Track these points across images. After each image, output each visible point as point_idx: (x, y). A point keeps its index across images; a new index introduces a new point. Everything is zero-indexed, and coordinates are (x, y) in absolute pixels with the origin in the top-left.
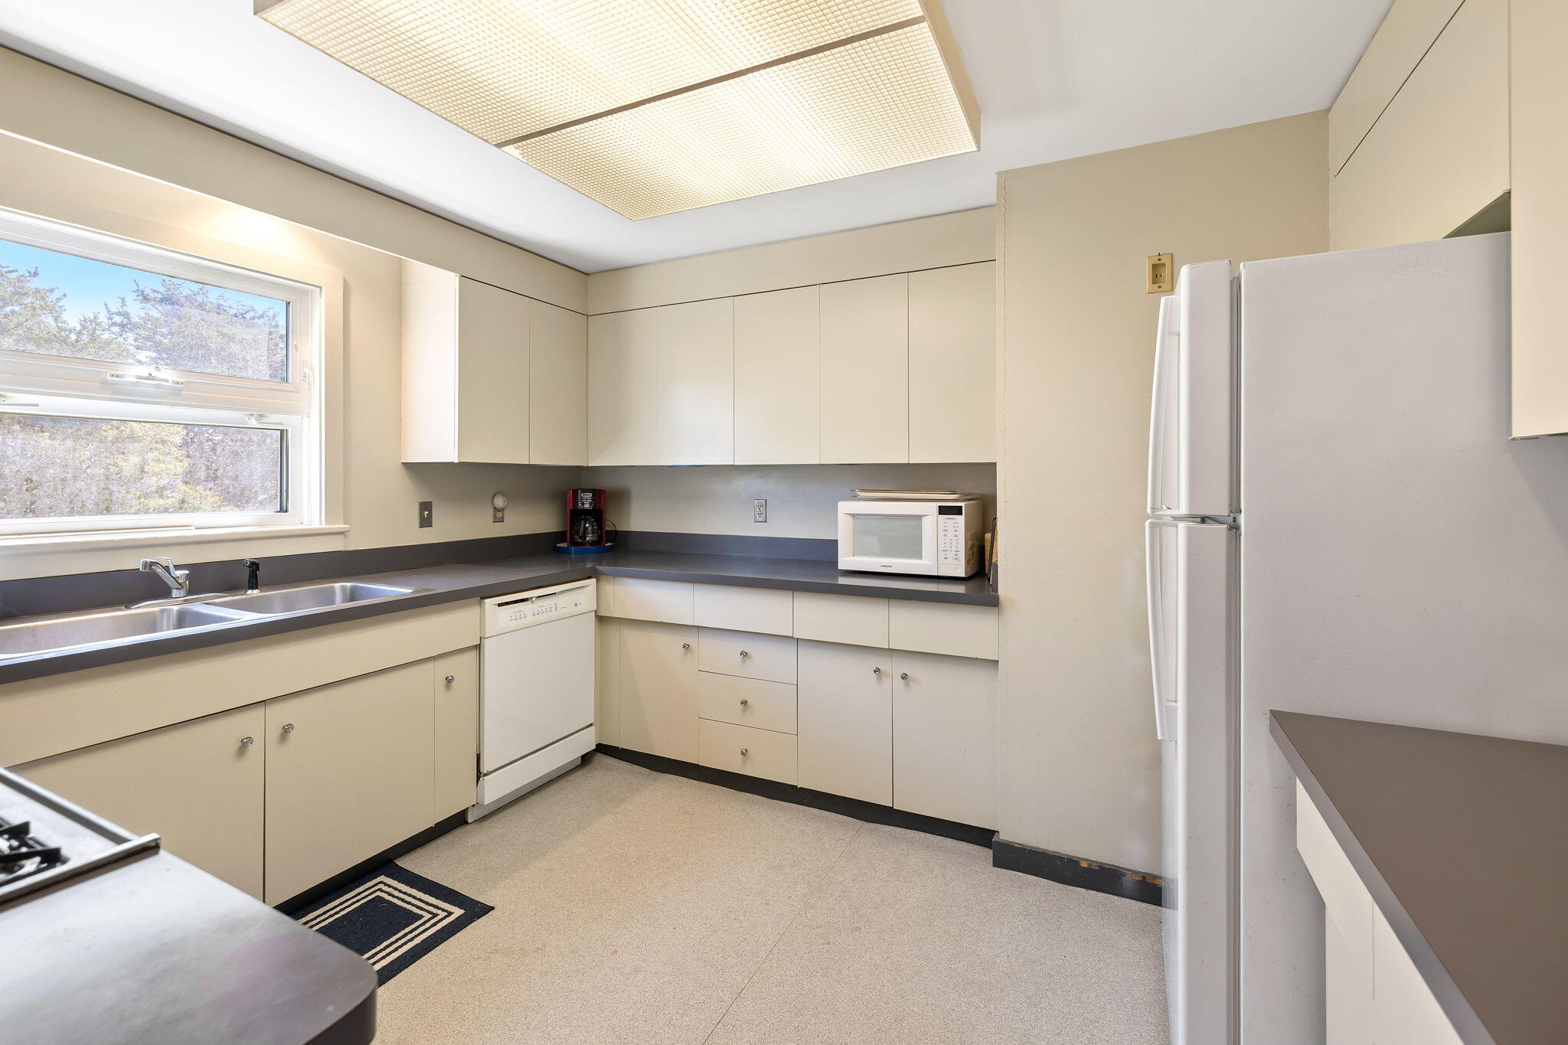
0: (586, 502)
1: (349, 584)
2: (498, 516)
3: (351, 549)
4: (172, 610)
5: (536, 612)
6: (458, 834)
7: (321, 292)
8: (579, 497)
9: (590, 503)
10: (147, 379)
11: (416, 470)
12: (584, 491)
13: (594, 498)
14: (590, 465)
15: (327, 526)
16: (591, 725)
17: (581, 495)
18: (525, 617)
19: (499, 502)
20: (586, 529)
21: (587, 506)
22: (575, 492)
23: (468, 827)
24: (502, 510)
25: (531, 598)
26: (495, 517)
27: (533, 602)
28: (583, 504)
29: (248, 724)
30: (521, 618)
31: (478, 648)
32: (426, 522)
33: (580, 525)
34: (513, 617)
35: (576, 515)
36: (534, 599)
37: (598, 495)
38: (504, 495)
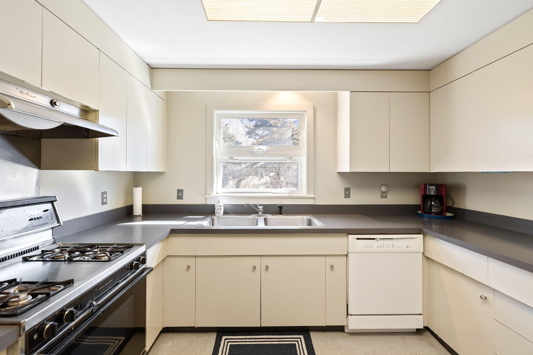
0: (432, 191)
1: (309, 217)
2: (384, 195)
3: (317, 204)
4: (256, 218)
5: (379, 246)
6: (339, 334)
7: (306, 113)
8: (428, 188)
9: (435, 192)
10: (259, 150)
11: (342, 175)
12: (430, 185)
13: (436, 189)
14: (431, 171)
15: (308, 195)
16: (421, 314)
17: (428, 187)
18: (372, 247)
19: (383, 189)
20: (431, 205)
21: (432, 193)
22: (425, 186)
23: (344, 334)
24: (386, 192)
25: (377, 239)
26: (382, 195)
27: (378, 241)
28: (430, 192)
29: (256, 261)
30: (369, 247)
31: (347, 255)
32: (347, 195)
33: (427, 203)
34: (365, 246)
35: (426, 198)
36: (378, 239)
37: (439, 187)
38: (386, 185)
